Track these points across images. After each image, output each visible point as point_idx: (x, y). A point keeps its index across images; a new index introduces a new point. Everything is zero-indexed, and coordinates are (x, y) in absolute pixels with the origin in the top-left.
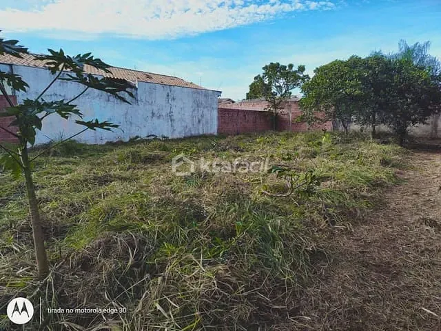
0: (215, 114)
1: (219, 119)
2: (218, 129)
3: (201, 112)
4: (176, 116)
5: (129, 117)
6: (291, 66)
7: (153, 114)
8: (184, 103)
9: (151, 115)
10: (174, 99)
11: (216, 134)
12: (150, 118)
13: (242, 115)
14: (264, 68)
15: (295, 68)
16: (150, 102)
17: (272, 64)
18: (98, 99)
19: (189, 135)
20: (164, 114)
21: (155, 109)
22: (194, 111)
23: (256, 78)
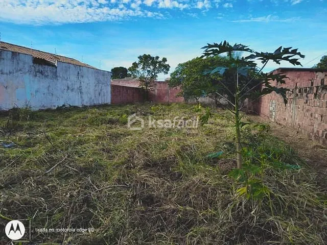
0: (109, 89)
1: (111, 93)
2: (112, 100)
3: (100, 87)
4: (84, 90)
5: (50, 89)
6: (157, 58)
7: (68, 88)
8: (89, 80)
9: (67, 88)
10: (82, 76)
11: (110, 103)
12: (65, 91)
13: (125, 90)
14: (139, 58)
15: (160, 59)
16: (66, 77)
17: (145, 55)
18: (28, 74)
19: (92, 104)
20: (76, 88)
21: (70, 83)
22: (96, 86)
23: (133, 64)
